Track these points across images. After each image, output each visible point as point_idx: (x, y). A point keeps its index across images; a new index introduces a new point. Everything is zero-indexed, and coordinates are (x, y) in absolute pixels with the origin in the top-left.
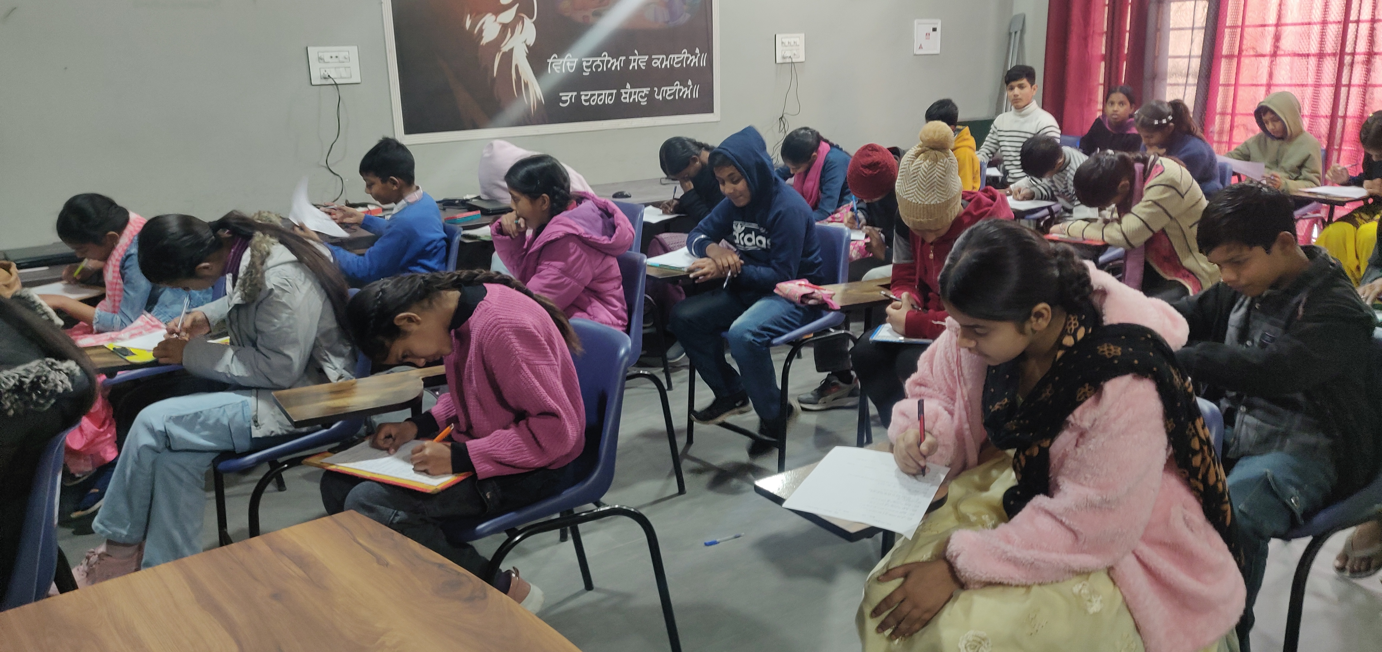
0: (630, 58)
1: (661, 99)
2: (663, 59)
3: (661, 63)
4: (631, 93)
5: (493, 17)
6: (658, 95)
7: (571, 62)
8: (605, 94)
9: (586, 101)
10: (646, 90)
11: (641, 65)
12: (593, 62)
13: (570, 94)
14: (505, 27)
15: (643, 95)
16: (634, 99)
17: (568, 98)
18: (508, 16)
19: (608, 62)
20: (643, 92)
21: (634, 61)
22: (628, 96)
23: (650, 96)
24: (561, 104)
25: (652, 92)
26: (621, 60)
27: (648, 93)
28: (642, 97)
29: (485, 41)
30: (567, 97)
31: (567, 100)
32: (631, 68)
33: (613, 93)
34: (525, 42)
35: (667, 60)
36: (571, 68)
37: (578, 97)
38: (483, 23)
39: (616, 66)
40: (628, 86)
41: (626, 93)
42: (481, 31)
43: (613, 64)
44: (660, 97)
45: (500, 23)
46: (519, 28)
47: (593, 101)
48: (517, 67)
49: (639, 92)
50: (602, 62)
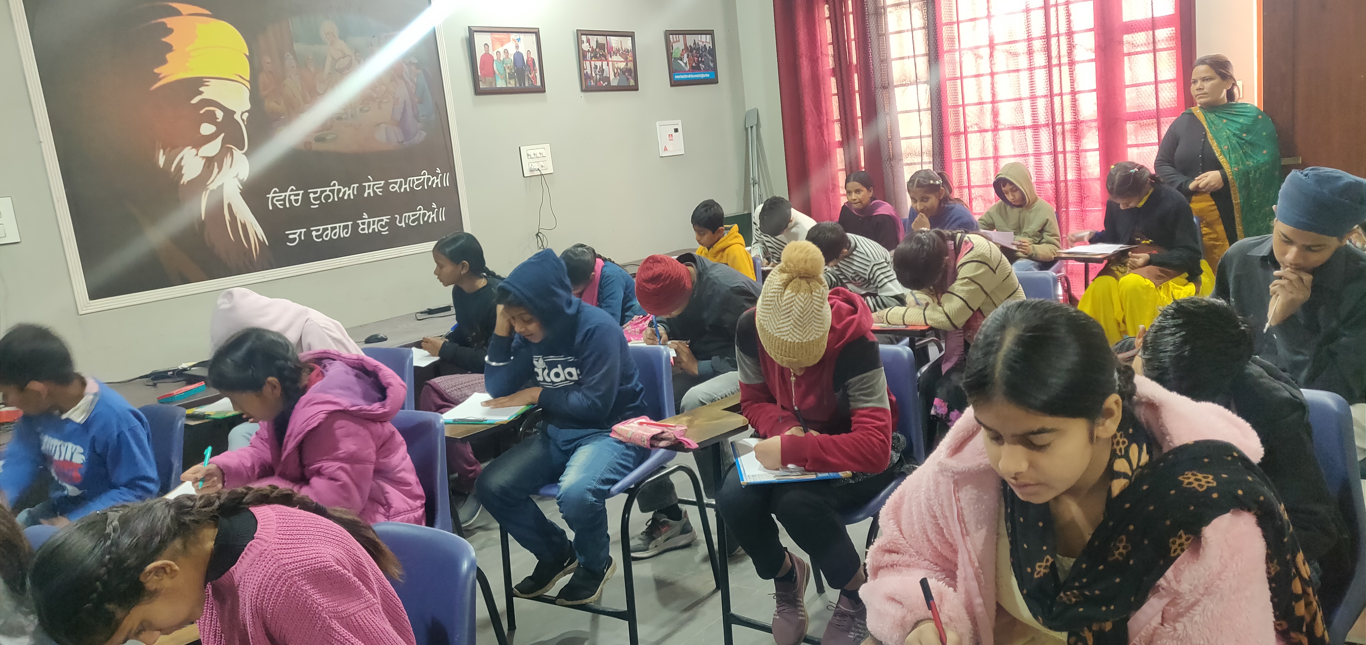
0: (364, 184)
1: (404, 226)
2: (401, 182)
3: (400, 187)
4: (369, 222)
5: (194, 151)
6: (400, 222)
7: (295, 195)
8: (340, 226)
9: (317, 237)
10: (385, 219)
11: (377, 191)
12: (322, 192)
13: (299, 231)
14: (209, 161)
15: (383, 223)
16: (374, 229)
17: (296, 236)
18: (213, 148)
19: (339, 190)
20: (382, 220)
21: (369, 189)
22: (366, 226)
23: (391, 224)
24: (288, 244)
25: (393, 220)
26: (354, 187)
27: (388, 221)
28: (382, 226)
29: (185, 180)
30: (296, 234)
31: (295, 239)
32: (366, 195)
33: (348, 225)
34: (236, 177)
35: (405, 184)
36: (296, 201)
37: (308, 234)
38: (182, 158)
39: (349, 195)
40: (365, 216)
41: (364, 224)
42: (179, 168)
43: (345, 193)
44: (403, 224)
45: (203, 157)
46: (227, 161)
47: (326, 236)
48: (230, 206)
49: (379, 221)
50: (332, 191)
